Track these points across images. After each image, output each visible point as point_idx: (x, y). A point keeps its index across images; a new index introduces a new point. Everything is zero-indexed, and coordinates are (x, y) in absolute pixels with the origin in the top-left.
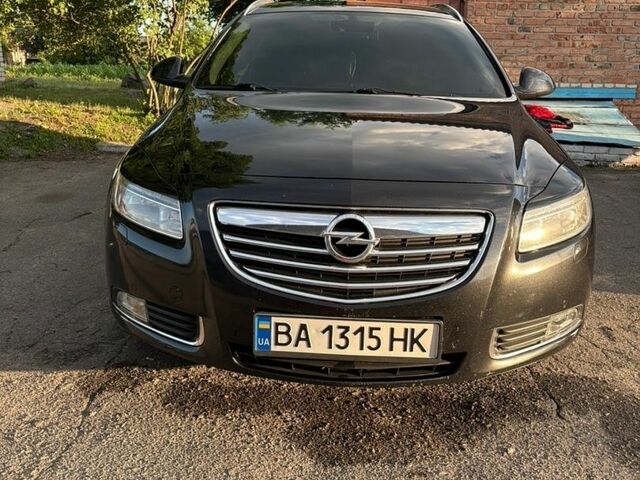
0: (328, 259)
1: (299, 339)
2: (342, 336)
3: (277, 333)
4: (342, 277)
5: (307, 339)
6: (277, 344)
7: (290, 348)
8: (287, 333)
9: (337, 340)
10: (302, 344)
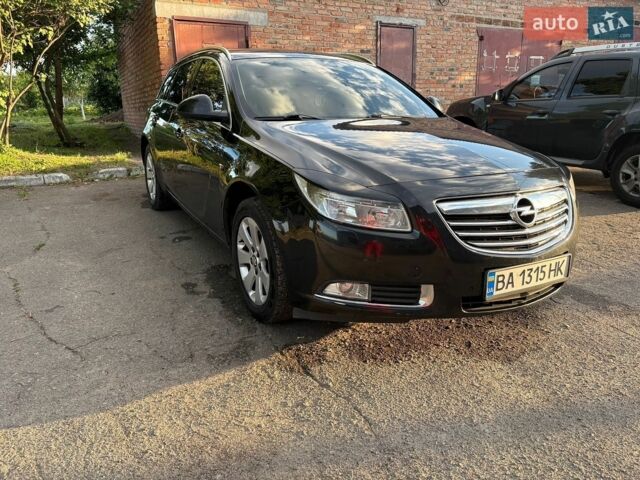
0: (517, 227)
1: (509, 283)
2: (529, 275)
3: (498, 282)
4: (525, 237)
5: (512, 283)
6: (497, 290)
7: (504, 291)
8: (503, 281)
9: (527, 279)
10: (510, 285)
